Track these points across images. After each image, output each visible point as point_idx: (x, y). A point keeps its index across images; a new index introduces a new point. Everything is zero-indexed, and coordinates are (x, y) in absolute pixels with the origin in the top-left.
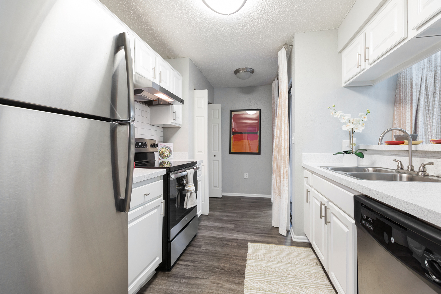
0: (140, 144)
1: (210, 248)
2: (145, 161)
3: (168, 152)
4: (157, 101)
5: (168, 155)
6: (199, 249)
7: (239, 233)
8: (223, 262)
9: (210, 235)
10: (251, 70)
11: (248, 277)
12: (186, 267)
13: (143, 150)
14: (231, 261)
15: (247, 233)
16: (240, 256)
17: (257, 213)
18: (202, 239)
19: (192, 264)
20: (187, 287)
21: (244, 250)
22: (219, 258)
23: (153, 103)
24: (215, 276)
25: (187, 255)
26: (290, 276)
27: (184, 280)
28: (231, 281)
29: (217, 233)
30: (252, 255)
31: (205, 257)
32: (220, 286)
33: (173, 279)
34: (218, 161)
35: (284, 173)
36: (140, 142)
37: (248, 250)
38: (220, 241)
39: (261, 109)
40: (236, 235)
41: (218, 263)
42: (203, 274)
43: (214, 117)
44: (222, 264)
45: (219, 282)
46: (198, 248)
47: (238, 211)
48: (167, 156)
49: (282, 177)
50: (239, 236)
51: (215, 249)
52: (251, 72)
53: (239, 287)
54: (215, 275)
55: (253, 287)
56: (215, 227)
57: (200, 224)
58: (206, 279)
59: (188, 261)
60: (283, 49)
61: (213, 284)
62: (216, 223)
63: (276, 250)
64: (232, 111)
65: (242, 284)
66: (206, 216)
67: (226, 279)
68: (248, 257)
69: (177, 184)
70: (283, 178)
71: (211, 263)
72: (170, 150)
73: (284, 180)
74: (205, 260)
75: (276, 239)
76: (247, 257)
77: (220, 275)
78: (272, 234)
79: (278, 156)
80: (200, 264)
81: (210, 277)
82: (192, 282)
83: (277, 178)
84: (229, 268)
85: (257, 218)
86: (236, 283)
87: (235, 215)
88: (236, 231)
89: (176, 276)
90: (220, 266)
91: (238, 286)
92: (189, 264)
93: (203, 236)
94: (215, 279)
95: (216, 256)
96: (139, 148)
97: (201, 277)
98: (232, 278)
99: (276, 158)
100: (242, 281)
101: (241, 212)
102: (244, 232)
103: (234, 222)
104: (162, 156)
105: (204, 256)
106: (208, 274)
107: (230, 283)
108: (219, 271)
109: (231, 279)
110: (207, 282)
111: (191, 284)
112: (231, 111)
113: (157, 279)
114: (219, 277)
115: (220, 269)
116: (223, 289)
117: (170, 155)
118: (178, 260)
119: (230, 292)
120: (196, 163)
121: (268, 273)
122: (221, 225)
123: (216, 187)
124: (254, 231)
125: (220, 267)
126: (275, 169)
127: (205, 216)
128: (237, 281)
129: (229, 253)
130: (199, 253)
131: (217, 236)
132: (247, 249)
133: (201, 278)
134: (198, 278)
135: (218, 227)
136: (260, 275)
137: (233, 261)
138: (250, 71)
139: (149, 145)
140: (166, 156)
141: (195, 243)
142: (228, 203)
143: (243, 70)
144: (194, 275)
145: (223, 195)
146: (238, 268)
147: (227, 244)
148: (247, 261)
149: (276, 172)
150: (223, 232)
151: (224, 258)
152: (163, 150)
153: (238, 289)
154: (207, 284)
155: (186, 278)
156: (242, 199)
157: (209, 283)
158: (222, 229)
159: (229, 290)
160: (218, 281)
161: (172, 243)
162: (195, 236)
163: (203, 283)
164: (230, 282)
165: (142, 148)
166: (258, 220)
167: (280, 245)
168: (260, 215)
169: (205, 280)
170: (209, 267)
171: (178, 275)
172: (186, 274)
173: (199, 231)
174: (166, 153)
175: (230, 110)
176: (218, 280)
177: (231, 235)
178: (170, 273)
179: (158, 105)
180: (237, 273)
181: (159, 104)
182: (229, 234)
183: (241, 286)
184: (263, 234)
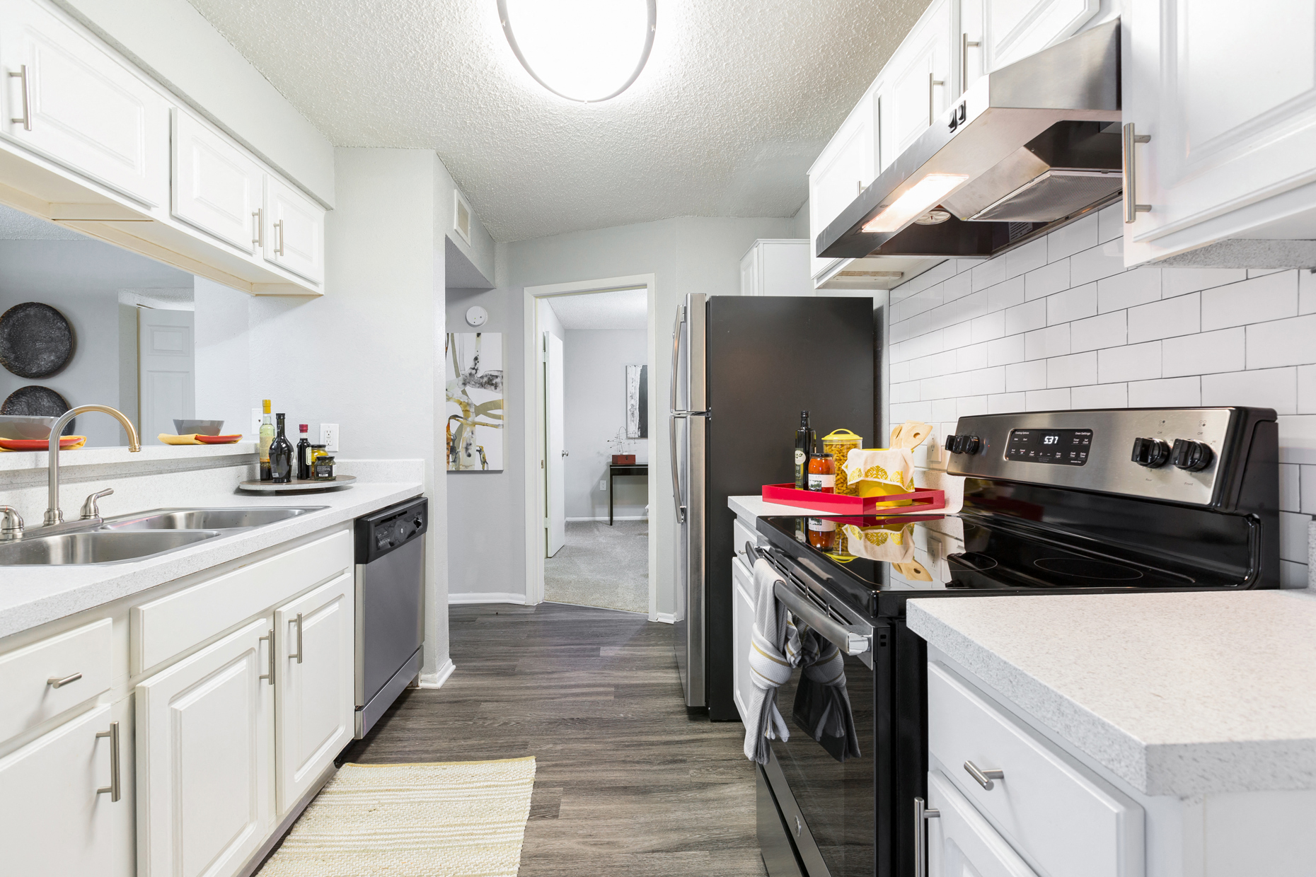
24: (614, 866)
28: (562, 859)
32: (591, 840)
42: (653, 865)
53: (537, 847)
54: (614, 869)
58: (637, 853)
61: (611, 840)
67: (577, 863)
81: (629, 859)
82: (674, 838)
86: (546, 856)
91: (539, 848)
97: (656, 855)
98: (559, 870)
100: (527, 867)
106: (638, 869)
107: (564, 852)
109: (562, 866)
110: (631, 844)
111: (671, 830)
114: (599, 864)
116: (581, 832)
119: (563, 830)
128: (543, 865)
133: (653, 852)
134: (662, 851)
153: (541, 839)
154: (629, 836)
157: (625, 840)
159: (564, 833)
160: (600, 850)
163: (642, 838)
164: (565, 858)
169: (637, 848)
172: (706, 856)
176: (600, 856)
183: (531, 849)
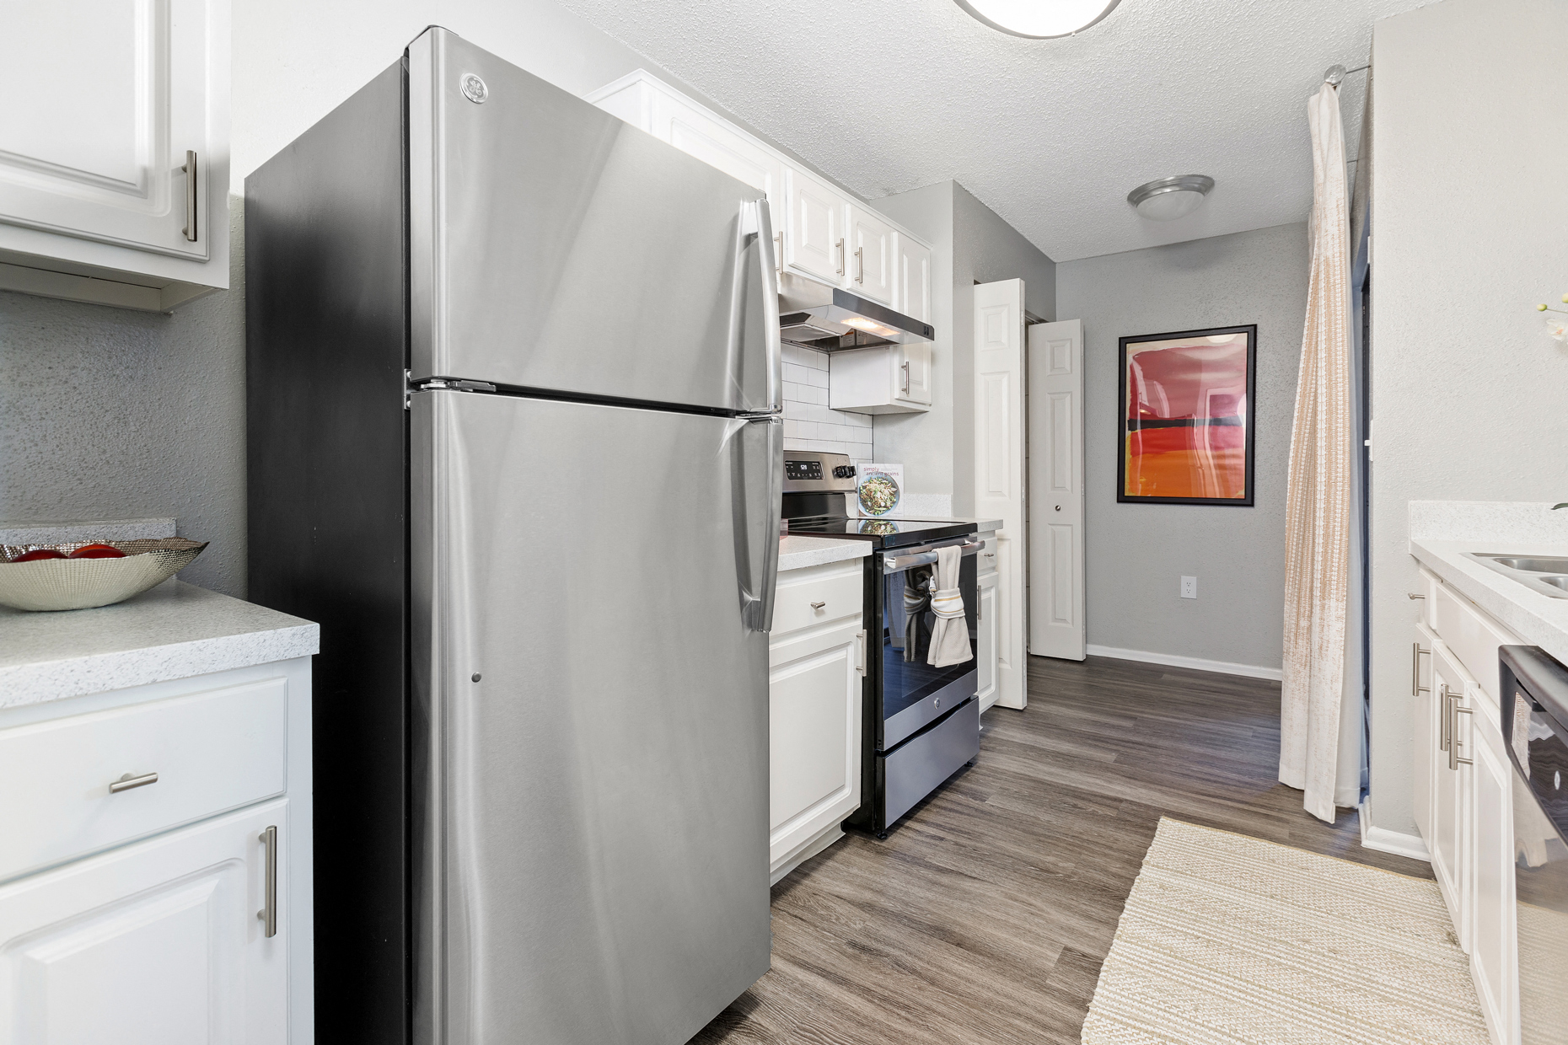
0: (804, 467)
1: (1017, 807)
2: (818, 519)
3: (886, 492)
4: (853, 335)
5: (889, 504)
6: (977, 802)
7: (1132, 781)
8: (1054, 852)
9: (1023, 772)
10: (1200, 180)
11: (1136, 912)
12: (932, 841)
13: (811, 485)
14: (1083, 857)
15: (1164, 788)
16: (1118, 850)
17: (1224, 729)
18: (992, 776)
19: (950, 837)
20: (928, 890)
21: (1138, 836)
22: (1041, 838)
23: (842, 344)
25: (937, 812)
26: (1307, 947)
27: (923, 871)
29: (1046, 768)
30: (1166, 854)
31: (996, 828)
33: (889, 860)
34: (1070, 528)
35: (1325, 576)
36: (804, 463)
37: (1155, 838)
38: (1053, 794)
39: (1255, 326)
40: (1118, 788)
41: (1038, 852)
43: (1053, 367)
44: (1051, 859)
45: (1031, 900)
46: (976, 800)
47: (1142, 712)
48: (883, 504)
49: (1317, 593)
50: (1128, 790)
51: (1032, 814)
52: (1199, 190)
55: (1148, 941)
56: (1044, 750)
57: (991, 734)
59: (938, 826)
60: (1326, 91)
62: (1048, 740)
63: (1274, 861)
64: (1126, 340)
65: (1113, 925)
66: (1018, 713)
68: (1151, 857)
69: (907, 590)
70: (1323, 598)
71: (1012, 848)
72: (894, 485)
73: (1326, 607)
74: (993, 834)
75: (1283, 828)
76: (1147, 858)
77: (1037, 885)
78: (1271, 809)
79: (1306, 513)
80: (977, 841)
83: (1299, 598)
84: (1072, 873)
85: (1217, 745)
87: (1128, 724)
88: (1122, 773)
89: (901, 856)
90: (1044, 862)
92: (941, 834)
93: (996, 771)
94: (1020, 891)
95: (1033, 833)
96: (801, 478)
99: (1297, 520)
101: (1153, 717)
102: (1150, 782)
103: (1117, 745)
104: (869, 503)
105: (992, 824)
108: (1037, 872)
112: (1124, 342)
113: (847, 850)
115: (1042, 870)
117: (894, 503)
118: (908, 816)
120: (973, 527)
121: (1216, 918)
122: (1066, 747)
123: (1064, 620)
124: (1198, 785)
125: (1040, 864)
126: (1293, 563)
127: (1013, 712)
129: (1081, 833)
130: (976, 814)
131: (1046, 778)
132: (1153, 836)
135: (1053, 752)
136: (1185, 918)
137: (1090, 859)
138: (1196, 186)
139: (828, 470)
140: (880, 507)
141: (969, 785)
142: (1107, 683)
143: (1164, 185)
144: (954, 865)
145: (1090, 653)
146: (1105, 879)
147: (1079, 808)
148: (1143, 867)
149: (1295, 572)
150: (1071, 768)
151: (1062, 844)
152: (872, 486)
155: (928, 866)
156: (1166, 677)
158: (1068, 760)
161: (888, 759)
162: (969, 765)
165: (810, 478)
166: (1223, 754)
167: (1295, 846)
168: (1233, 737)
170: (1004, 855)
171: (905, 855)
173: (983, 753)
174: (882, 494)
175: (1120, 338)
177: (1096, 784)
178: (884, 844)
179: (856, 347)
180: (1099, 892)
181: (858, 344)
182: (1091, 780)
184: (1229, 799)
